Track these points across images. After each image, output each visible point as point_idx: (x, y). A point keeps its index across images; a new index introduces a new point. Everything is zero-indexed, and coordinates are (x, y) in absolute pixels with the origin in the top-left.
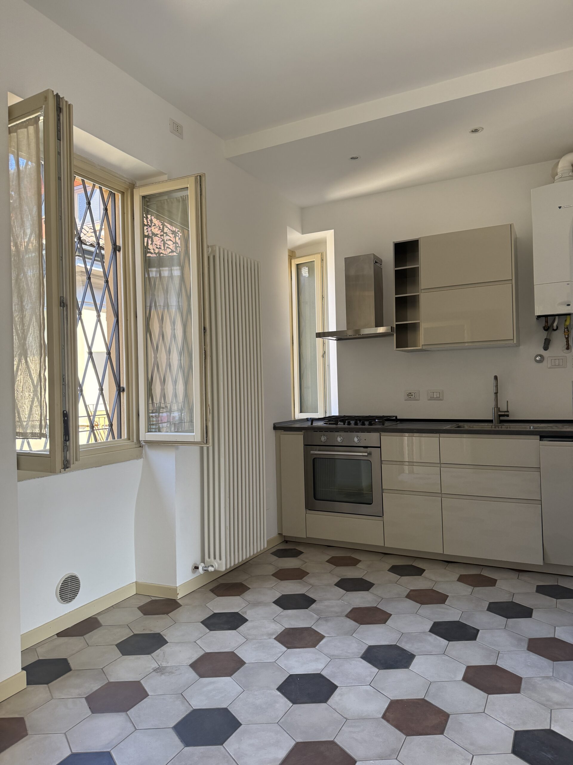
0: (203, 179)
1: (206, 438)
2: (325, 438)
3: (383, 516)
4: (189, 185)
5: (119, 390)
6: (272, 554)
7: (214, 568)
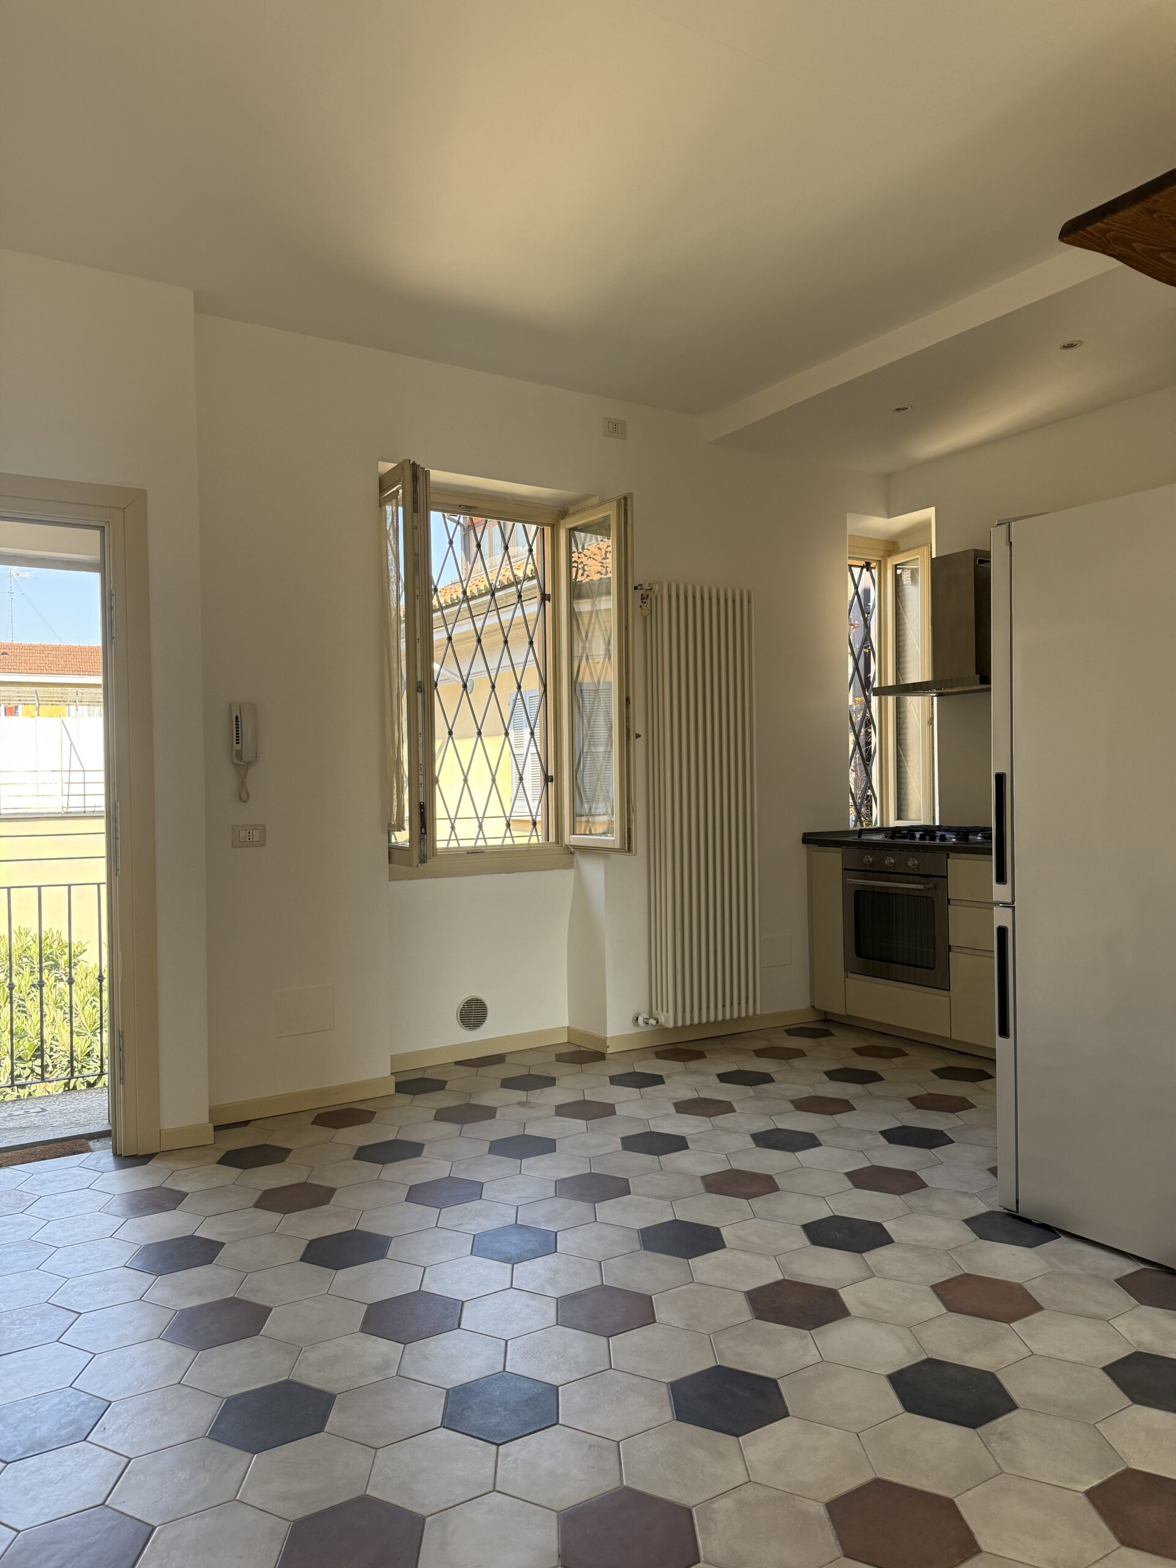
0: (629, 501)
1: (628, 845)
2: (871, 859)
3: (949, 990)
4: (610, 511)
5: (547, 779)
6: (785, 1030)
7: (657, 1022)
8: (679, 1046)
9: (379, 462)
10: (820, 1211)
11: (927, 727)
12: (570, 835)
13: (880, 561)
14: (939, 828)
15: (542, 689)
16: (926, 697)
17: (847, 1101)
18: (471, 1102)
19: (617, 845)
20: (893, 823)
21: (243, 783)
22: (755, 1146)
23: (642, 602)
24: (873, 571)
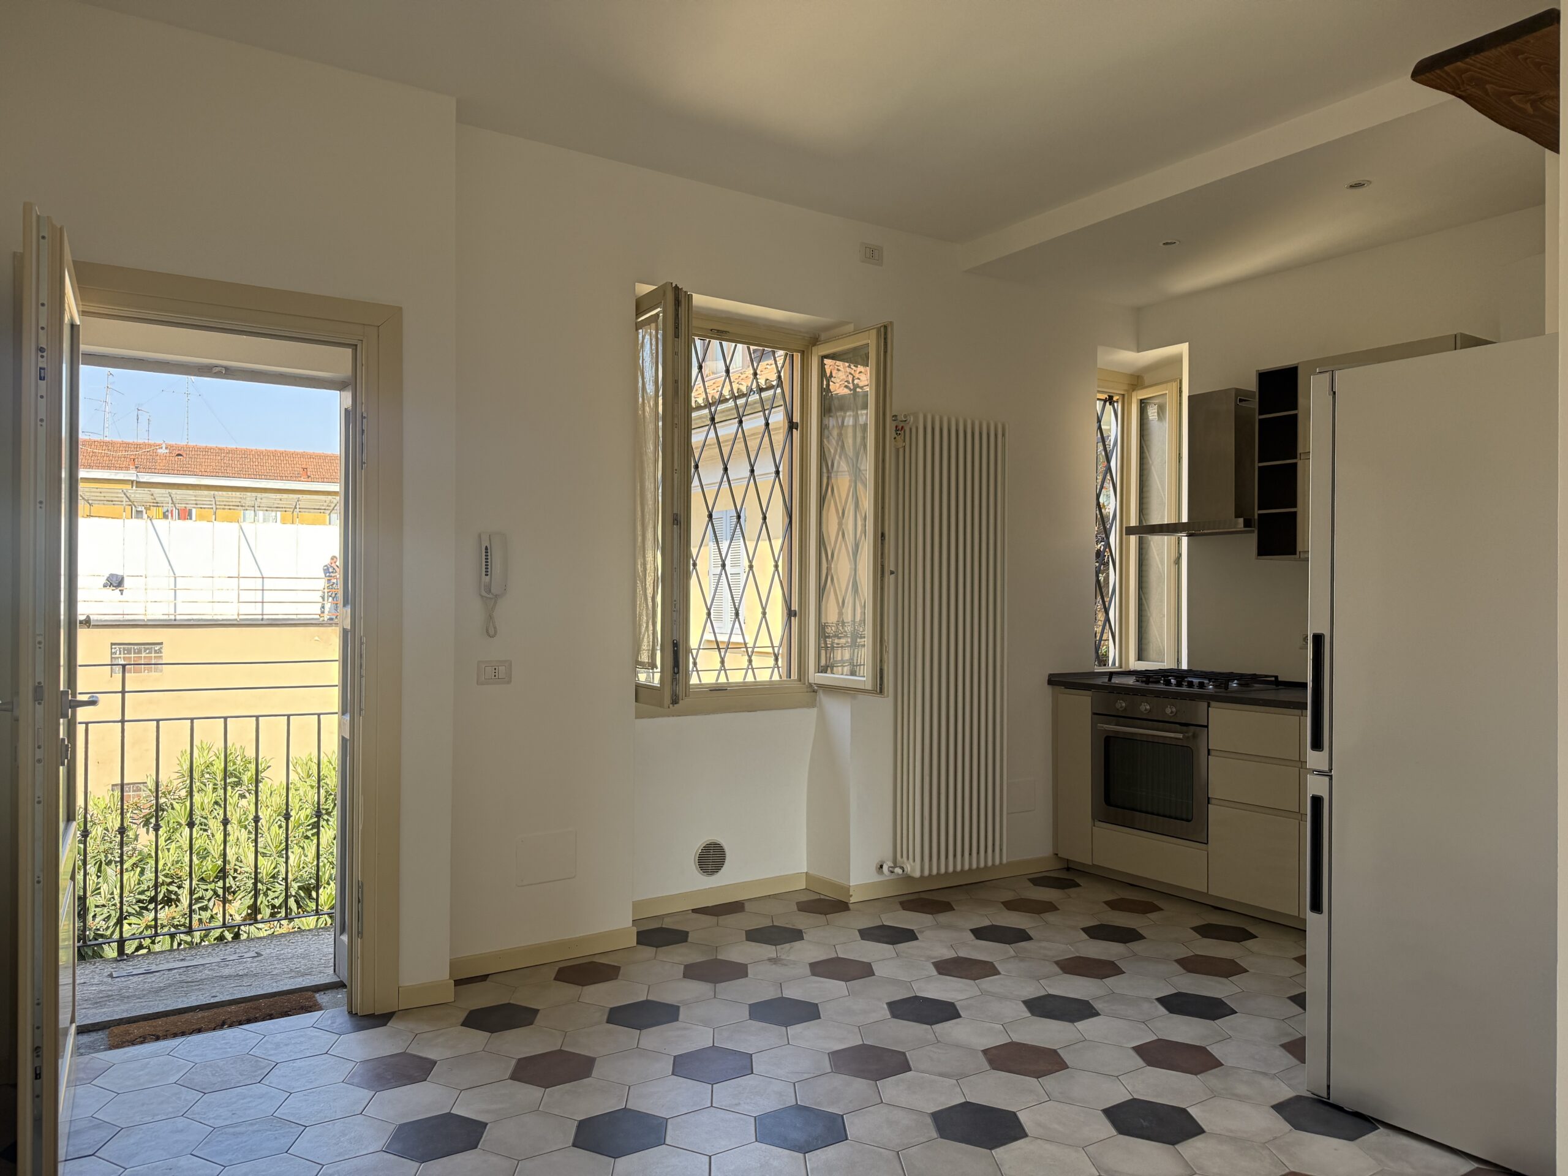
0: (889, 329)
1: (879, 688)
2: (1124, 705)
3: (1208, 843)
4: (870, 340)
5: (790, 614)
6: (1029, 879)
7: (903, 871)
8: (923, 896)
9: (636, 284)
10: (1118, 1095)
11: (1173, 568)
12: (815, 673)
13: (1123, 395)
14: (1189, 672)
15: (787, 520)
16: (1172, 537)
17: (1113, 963)
18: (719, 957)
19: (869, 687)
20: (1134, 664)
21: (490, 617)
22: (1030, 1015)
23: (897, 434)
24: (1115, 404)
